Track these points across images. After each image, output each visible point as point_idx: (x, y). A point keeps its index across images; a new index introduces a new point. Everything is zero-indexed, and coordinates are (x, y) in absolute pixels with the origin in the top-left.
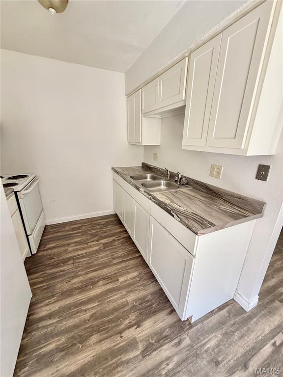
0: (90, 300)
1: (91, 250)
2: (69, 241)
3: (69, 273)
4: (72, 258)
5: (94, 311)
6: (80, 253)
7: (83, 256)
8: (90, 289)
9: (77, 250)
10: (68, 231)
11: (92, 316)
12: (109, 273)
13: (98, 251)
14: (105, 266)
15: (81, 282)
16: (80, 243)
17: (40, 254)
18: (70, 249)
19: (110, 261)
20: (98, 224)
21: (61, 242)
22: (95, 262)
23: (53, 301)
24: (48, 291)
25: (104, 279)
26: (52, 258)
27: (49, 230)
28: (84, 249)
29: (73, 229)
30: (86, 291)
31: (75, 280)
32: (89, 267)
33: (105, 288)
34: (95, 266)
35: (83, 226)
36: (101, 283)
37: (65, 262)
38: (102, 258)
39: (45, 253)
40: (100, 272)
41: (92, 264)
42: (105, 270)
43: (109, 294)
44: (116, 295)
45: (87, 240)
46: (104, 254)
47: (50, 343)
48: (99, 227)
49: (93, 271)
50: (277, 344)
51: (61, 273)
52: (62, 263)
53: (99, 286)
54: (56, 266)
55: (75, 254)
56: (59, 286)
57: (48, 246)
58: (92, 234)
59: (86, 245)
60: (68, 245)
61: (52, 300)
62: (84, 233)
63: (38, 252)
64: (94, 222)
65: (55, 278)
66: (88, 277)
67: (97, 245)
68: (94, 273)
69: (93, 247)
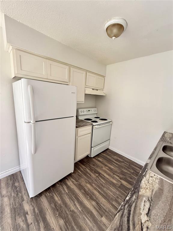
0: (81, 203)
1: (112, 179)
2: (108, 164)
3: (91, 179)
4: (99, 174)
5: (76, 211)
6: (105, 175)
7: (104, 178)
8: (87, 198)
9: (106, 172)
10: (114, 159)
11: (73, 211)
12: (103, 205)
13: (114, 185)
14: (106, 197)
15: (89, 189)
16: (111, 169)
17: (94, 159)
18: (104, 168)
19: (112, 199)
20: (133, 169)
21: (105, 162)
22: (105, 189)
23: (75, 183)
24: (78, 177)
25: (97, 203)
26: (94, 165)
27: (108, 152)
28: (109, 175)
29: (117, 160)
31: (88, 185)
32: (100, 187)
33: (91, 208)
34: (102, 190)
35: (123, 162)
36: (94, 203)
37: (96, 172)
38: (111, 191)
39: (97, 162)
40: (100, 196)
41: (103, 188)
42: (104, 200)
43: (89, 215)
44: (90, 221)
45: (116, 172)
46: (114, 190)
47: (58, 197)
48: (132, 171)
49: (99, 192)
51: (89, 175)
52: (94, 171)
53: (91, 203)
54: (91, 170)
55: (103, 173)
56: (82, 179)
58: (122, 171)
59: (112, 174)
60: (106, 166)
62: (120, 167)
63: (94, 157)
64: (133, 166)
65: (85, 175)
66: (94, 191)
67: (118, 181)
68: (97, 193)
69: (114, 179)
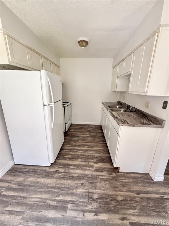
0: (81, 150)
1: (86, 135)
2: (79, 131)
3: (76, 140)
4: (78, 136)
5: (82, 153)
6: (81, 135)
7: (82, 137)
9: (81, 134)
10: (79, 127)
12: (91, 145)
13: (88, 137)
14: (89, 142)
15: (80, 144)
16: (82, 132)
17: (68, 132)
18: (78, 133)
19: (92, 141)
21: (76, 130)
22: (86, 140)
25: (88, 146)
26: (71, 134)
27: (72, 125)
28: (83, 134)
29: (81, 127)
30: (81, 147)
31: (78, 143)
32: (84, 141)
33: (87, 149)
34: (86, 141)
36: (86, 147)
37: (76, 137)
38: (89, 139)
39: (70, 132)
40: (87, 143)
42: (89, 143)
43: (88, 151)
45: (85, 132)
46: (91, 138)
49: (85, 142)
50: (164, 197)
54: (72, 137)
55: (80, 135)
56: (72, 143)
57: (71, 130)
58: (88, 130)
59: (84, 134)
60: (78, 132)
61: (69, 146)
62: (85, 129)
63: (68, 131)
65: (72, 140)
66: (82, 143)
67: (89, 135)
